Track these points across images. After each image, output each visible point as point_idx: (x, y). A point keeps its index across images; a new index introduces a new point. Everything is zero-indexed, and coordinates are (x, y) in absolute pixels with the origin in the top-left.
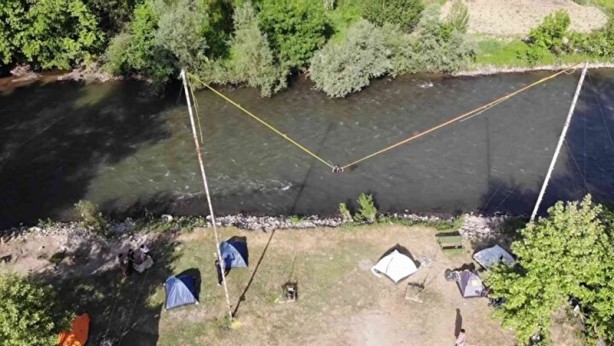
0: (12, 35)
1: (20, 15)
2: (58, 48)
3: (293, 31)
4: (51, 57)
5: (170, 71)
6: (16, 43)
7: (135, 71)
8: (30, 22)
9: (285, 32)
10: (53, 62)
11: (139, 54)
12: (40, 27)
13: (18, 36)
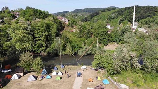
0: (32, 47)
1: (34, 44)
2: (39, 50)
3: (76, 47)
4: (37, 51)
5: (56, 52)
6: (33, 48)
7: (50, 53)
8: (35, 45)
9: (74, 47)
10: (37, 52)
11: (52, 50)
12: (37, 46)
13: (33, 47)
